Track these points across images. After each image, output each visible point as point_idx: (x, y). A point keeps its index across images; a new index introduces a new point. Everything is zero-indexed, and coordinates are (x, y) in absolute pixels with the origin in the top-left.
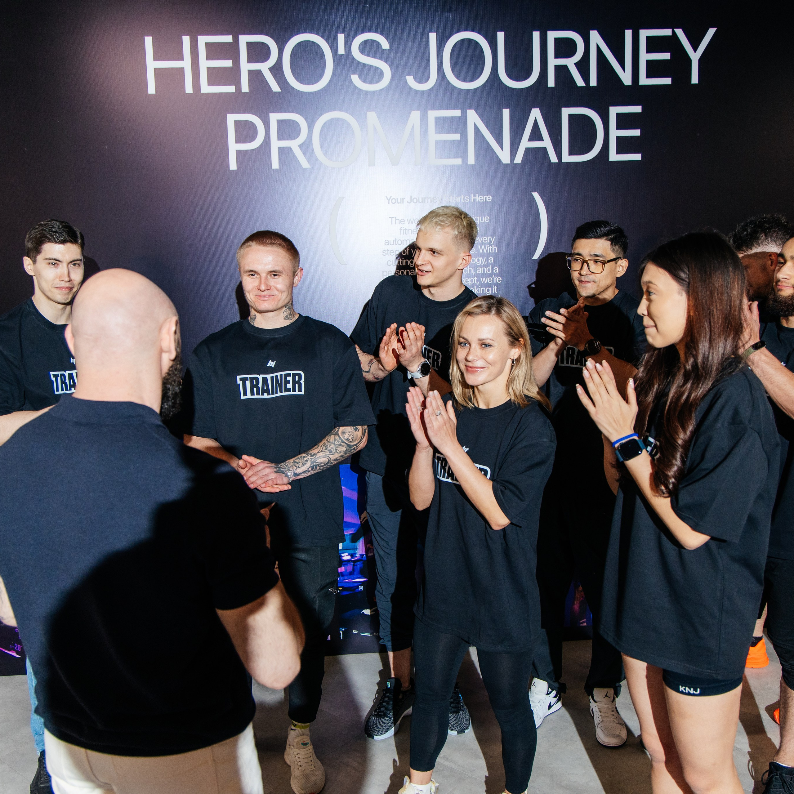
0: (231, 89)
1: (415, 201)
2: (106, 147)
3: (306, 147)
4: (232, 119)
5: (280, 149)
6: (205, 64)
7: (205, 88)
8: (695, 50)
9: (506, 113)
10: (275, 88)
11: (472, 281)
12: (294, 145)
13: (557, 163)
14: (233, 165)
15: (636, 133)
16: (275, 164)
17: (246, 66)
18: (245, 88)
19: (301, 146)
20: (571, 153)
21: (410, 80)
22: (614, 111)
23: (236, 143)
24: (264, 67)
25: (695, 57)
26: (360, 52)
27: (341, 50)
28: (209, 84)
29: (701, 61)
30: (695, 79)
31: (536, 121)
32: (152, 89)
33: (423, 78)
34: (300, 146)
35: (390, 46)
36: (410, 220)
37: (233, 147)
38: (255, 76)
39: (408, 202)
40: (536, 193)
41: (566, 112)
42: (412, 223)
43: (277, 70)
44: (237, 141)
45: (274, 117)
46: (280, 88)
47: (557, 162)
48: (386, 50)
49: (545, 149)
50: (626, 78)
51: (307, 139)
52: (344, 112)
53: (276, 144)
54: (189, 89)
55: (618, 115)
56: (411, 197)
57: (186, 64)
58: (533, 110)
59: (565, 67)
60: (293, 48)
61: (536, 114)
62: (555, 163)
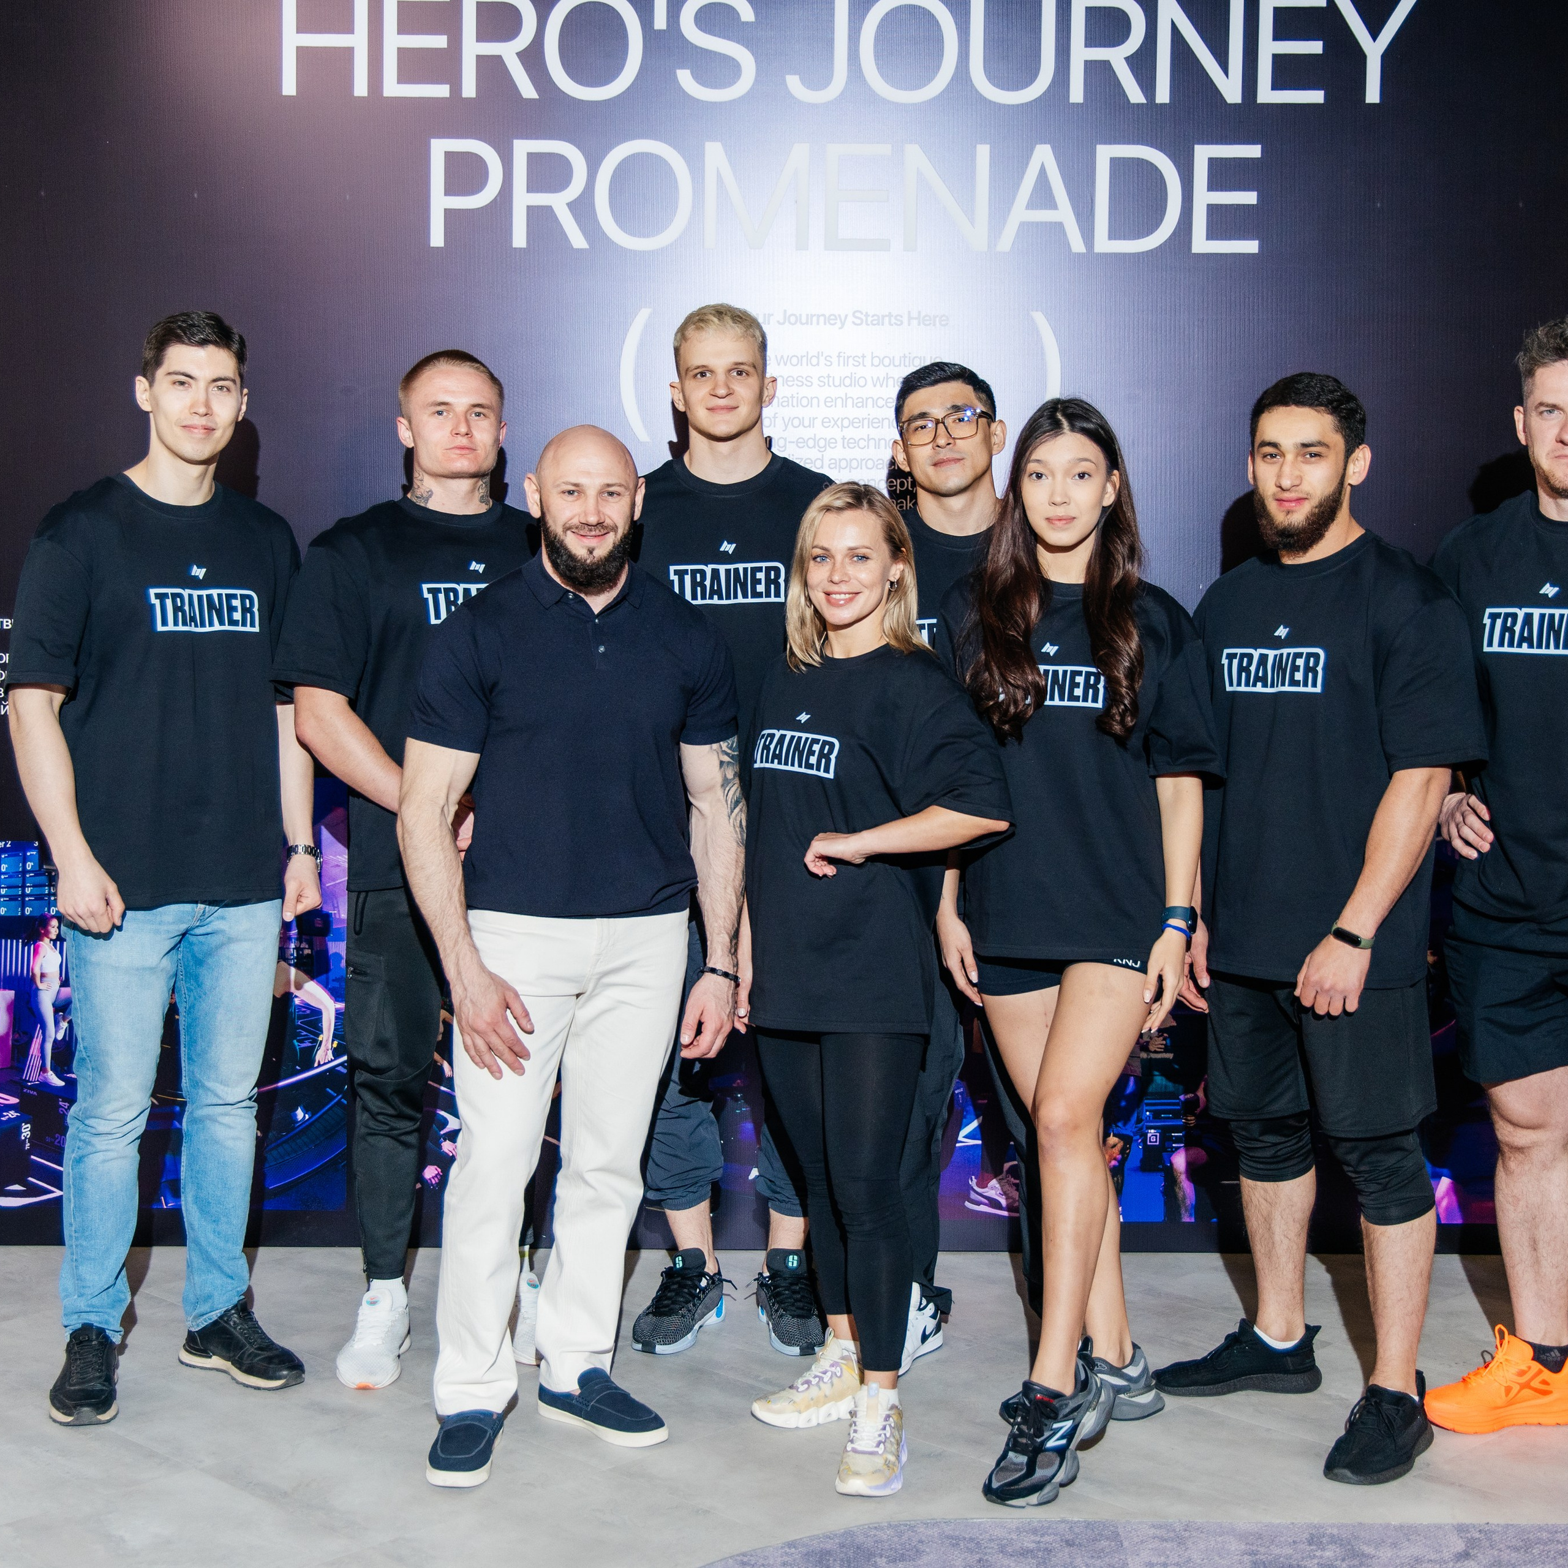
0: (441, 91)
1: (793, 319)
2: (196, 195)
3: (582, 207)
4: (439, 148)
5: (530, 209)
6: (393, 41)
7: (392, 88)
8: (1375, 35)
9: (983, 152)
10: (527, 90)
11: (902, 485)
12: (559, 202)
13: (1083, 254)
14: (437, 238)
15: (1249, 198)
16: (519, 239)
17: (472, 48)
18: (469, 90)
19: (572, 206)
20: (1113, 235)
21: (793, 82)
22: (1203, 154)
23: (446, 194)
24: (509, 51)
25: (1374, 50)
26: (696, 25)
27: (660, 22)
28: (400, 81)
29: (1386, 57)
30: (1373, 94)
31: (1043, 171)
32: (289, 86)
33: (819, 79)
34: (570, 205)
35: (757, 14)
36: (782, 357)
37: (440, 202)
38: (491, 67)
39: (778, 322)
40: (1040, 313)
41: (1105, 153)
42: (785, 365)
43: (533, 57)
44: (448, 192)
45: (522, 148)
46: (537, 90)
47: (1085, 251)
48: (747, 23)
49: (1059, 227)
50: (1231, 90)
51: (583, 193)
52: (661, 140)
53: (522, 200)
54: (361, 88)
55: (1212, 161)
56: (785, 311)
57: (358, 40)
58: (1038, 146)
59: (1106, 65)
60: (567, 17)
61: (1044, 155)
62: (1079, 254)
